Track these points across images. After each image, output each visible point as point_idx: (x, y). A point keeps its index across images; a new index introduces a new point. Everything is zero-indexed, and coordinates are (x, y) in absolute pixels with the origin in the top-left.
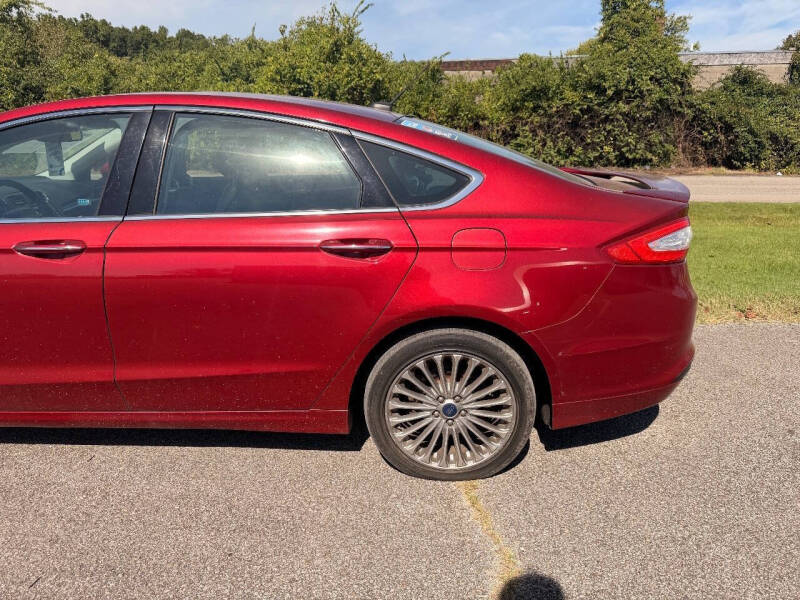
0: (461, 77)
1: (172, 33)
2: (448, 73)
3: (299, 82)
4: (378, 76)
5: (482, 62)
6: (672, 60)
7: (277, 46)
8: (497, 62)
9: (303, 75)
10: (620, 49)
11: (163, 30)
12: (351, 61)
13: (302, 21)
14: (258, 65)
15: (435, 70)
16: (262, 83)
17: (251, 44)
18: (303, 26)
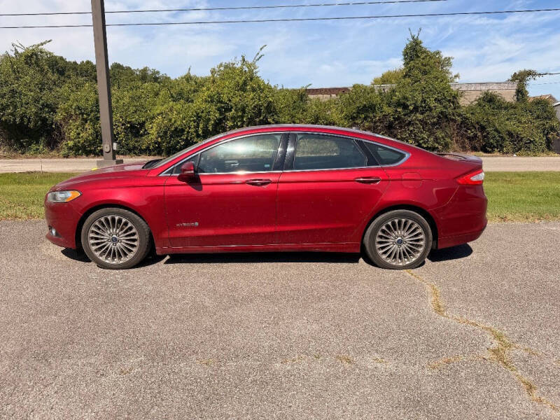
0: (319, 99)
2: (311, 97)
3: (221, 102)
4: (270, 99)
5: (330, 89)
6: (447, 88)
7: (206, 80)
8: (339, 89)
9: (225, 99)
10: (416, 82)
12: (254, 90)
13: (221, 65)
14: (194, 92)
15: (302, 95)
16: (199, 103)
17: (188, 78)
18: (222, 68)
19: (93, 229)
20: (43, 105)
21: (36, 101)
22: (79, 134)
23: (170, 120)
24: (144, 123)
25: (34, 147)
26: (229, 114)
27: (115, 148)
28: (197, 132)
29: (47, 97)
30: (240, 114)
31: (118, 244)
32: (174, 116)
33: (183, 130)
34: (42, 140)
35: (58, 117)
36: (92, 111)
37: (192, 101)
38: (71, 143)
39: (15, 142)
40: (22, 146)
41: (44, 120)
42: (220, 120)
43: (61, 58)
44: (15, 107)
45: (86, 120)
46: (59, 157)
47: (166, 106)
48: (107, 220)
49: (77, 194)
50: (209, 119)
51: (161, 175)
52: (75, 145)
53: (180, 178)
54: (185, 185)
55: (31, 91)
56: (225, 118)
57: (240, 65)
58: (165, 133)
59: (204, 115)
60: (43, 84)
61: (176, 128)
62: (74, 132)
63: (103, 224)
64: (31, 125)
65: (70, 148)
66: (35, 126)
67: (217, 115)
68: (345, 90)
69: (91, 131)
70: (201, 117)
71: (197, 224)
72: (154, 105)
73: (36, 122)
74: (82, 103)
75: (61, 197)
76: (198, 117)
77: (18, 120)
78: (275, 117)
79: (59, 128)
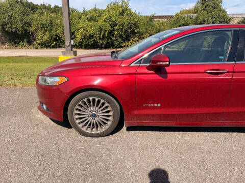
0: (159, 21)
1: (52, 6)
2: (155, 20)
3: (112, 21)
4: (136, 20)
5: (164, 16)
6: (226, 16)
7: (104, 11)
8: (169, 16)
9: (114, 19)
10: (210, 12)
11: (50, 5)
12: (128, 15)
13: (111, 3)
14: (99, 16)
15: (152, 19)
16: (101, 22)
17: (95, 10)
18: (112, 5)
19: (77, 107)
20: (25, 23)
21: (22, 20)
22: (43, 37)
23: (87, 31)
24: (74, 32)
25: (21, 43)
26: (116, 28)
27: (72, 44)
28: (100, 37)
29: (27, 19)
30: (121, 27)
31: (97, 119)
32: (89, 29)
33: (93, 36)
34: (25, 40)
35: (33, 29)
36: (48, 26)
37: (98, 21)
38: (39, 42)
39: (13, 41)
40: (16, 43)
41: (26, 30)
42: (111, 31)
43: (31, 3)
44: (12, 24)
45: (46, 31)
46: (33, 48)
47: (85, 23)
48: (89, 101)
49: (65, 79)
50: (106, 31)
51: (132, 65)
52: (41, 43)
53: (148, 68)
54: (154, 74)
55: (19, 16)
56: (114, 30)
57: (121, 3)
58: (85, 37)
59: (103, 28)
60: (25, 13)
61: (90, 35)
62: (41, 36)
63: (85, 104)
64: (20, 33)
65: (39, 45)
66: (22, 33)
67: (110, 28)
68: (171, 17)
69: (48, 36)
70: (102, 29)
71: (159, 105)
72: (79, 23)
73: (22, 31)
74: (44, 22)
75: (51, 81)
76: (101, 29)
77: (13, 30)
78: (138, 29)
79: (33, 34)
